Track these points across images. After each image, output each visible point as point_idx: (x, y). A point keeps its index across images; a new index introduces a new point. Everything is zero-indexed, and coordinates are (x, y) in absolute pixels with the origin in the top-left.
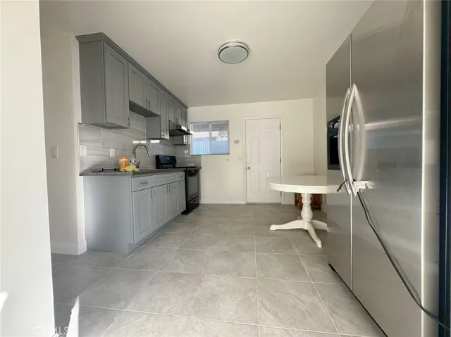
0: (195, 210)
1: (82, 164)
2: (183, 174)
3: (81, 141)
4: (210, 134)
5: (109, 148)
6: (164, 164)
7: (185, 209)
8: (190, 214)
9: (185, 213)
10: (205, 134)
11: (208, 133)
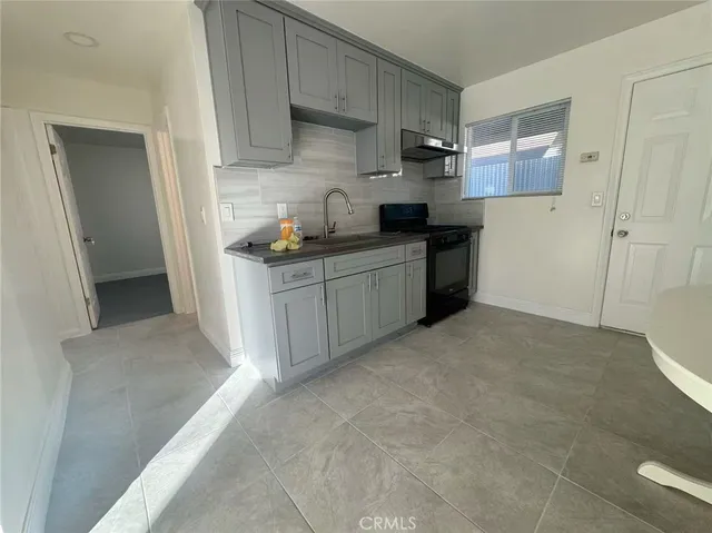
0: (453, 317)
1: (225, 234)
2: (423, 245)
3: (222, 196)
4: (514, 146)
5: (276, 203)
6: (398, 222)
7: (422, 314)
8: (437, 327)
9: (426, 322)
10: (501, 148)
11: (508, 143)
